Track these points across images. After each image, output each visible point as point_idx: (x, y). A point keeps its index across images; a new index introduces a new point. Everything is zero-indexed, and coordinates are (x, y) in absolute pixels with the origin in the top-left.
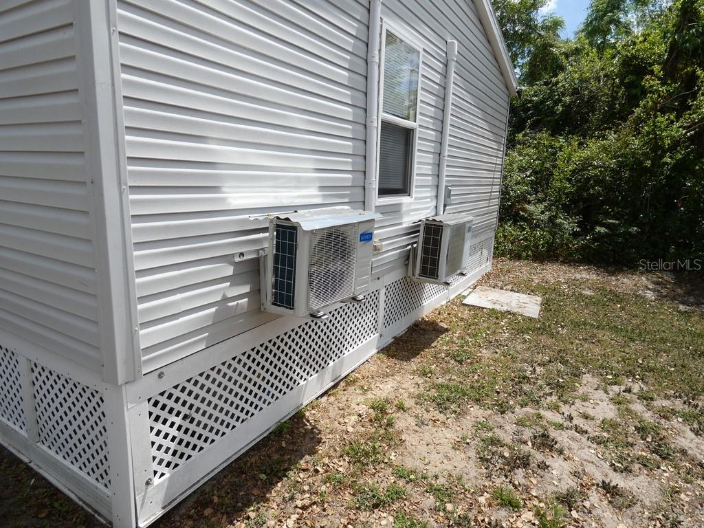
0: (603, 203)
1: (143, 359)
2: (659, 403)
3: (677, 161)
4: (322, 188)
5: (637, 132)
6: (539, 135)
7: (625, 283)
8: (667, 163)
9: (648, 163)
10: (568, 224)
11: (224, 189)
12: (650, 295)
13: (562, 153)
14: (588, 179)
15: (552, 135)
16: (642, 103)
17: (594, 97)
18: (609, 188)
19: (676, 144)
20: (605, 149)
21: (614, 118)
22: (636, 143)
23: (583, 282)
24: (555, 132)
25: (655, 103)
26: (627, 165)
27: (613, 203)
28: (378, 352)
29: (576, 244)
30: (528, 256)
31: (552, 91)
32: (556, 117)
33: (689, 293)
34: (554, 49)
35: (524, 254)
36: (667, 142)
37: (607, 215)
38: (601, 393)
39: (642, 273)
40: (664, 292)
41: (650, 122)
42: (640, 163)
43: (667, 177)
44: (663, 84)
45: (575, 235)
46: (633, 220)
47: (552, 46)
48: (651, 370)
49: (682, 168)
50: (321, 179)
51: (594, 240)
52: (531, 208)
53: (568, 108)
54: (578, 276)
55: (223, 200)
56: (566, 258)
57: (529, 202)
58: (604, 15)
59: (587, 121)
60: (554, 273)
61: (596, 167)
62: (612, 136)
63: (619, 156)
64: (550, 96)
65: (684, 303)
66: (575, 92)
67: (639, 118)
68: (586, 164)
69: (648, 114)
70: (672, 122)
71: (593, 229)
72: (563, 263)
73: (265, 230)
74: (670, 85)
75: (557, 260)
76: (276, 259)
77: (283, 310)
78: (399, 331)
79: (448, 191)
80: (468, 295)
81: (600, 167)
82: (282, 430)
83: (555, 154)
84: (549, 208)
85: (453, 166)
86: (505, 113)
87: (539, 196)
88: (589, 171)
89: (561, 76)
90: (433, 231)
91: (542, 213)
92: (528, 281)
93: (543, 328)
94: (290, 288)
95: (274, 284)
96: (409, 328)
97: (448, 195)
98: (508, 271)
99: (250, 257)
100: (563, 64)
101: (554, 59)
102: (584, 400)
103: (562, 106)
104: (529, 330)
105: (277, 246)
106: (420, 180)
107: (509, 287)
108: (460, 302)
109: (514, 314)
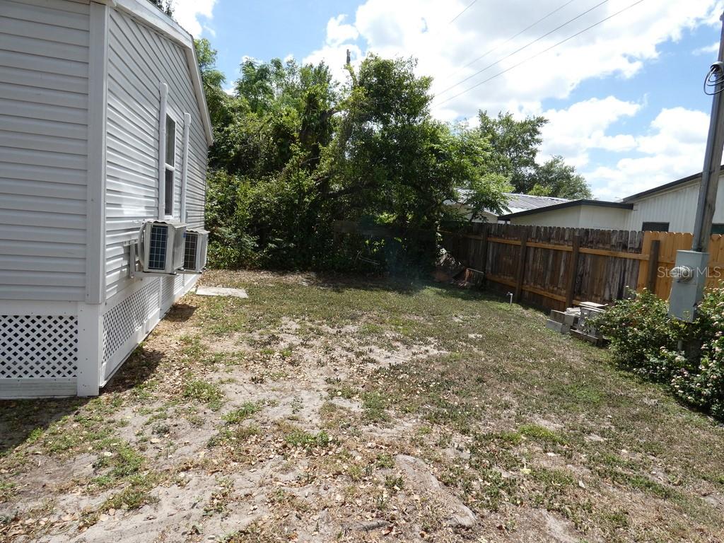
0: (271, 227)
1: (107, 291)
2: (316, 322)
3: (313, 201)
4: (146, 207)
5: (289, 180)
6: (218, 172)
7: (291, 279)
8: (306, 202)
9: (296, 201)
10: (250, 241)
11: (123, 206)
12: (305, 284)
13: (239, 189)
14: (260, 210)
15: (228, 174)
16: (291, 161)
17: (256, 150)
18: (274, 217)
19: (311, 190)
20: (269, 190)
21: (273, 167)
22: (288, 187)
23: (266, 280)
24: (231, 172)
25: (298, 162)
26: (284, 202)
27: (279, 228)
28: (162, 320)
29: (257, 256)
30: (225, 266)
31: (225, 138)
32: (231, 160)
33: (324, 282)
34: (222, 103)
35: (222, 265)
36: (306, 188)
37: (275, 235)
38: (292, 322)
39: (299, 274)
40: (312, 282)
41: (296, 174)
42: (292, 201)
43: (308, 211)
44: (302, 151)
45: (255, 249)
46: (290, 240)
47: (221, 99)
48: (312, 312)
49: (315, 205)
50: (146, 202)
51: (268, 253)
52: (223, 229)
53: (239, 153)
54: (262, 277)
55: (122, 211)
56: (251, 267)
57: (221, 226)
58: (255, 81)
59: (254, 166)
60: (245, 276)
61: (265, 202)
62: (274, 181)
63: (278, 195)
64: (224, 142)
65: (322, 286)
66: (244, 142)
67: (289, 170)
68: (258, 198)
69: (294, 169)
70: (308, 176)
71: (267, 246)
72: (249, 270)
73: (138, 229)
74: (305, 152)
75: (245, 269)
76: (152, 244)
77: (157, 271)
78: (167, 309)
79: (187, 213)
80: (196, 291)
81: (268, 202)
82: (136, 354)
83: (234, 189)
84: (235, 231)
85: (187, 197)
86: (206, 157)
87: (228, 220)
88: (261, 205)
89: (231, 127)
90: (191, 239)
91: (230, 234)
92: (231, 281)
93: (254, 302)
94: (163, 258)
95: (151, 257)
96: (171, 308)
97: (187, 217)
98: (215, 276)
99: (127, 245)
100: (232, 117)
101: (224, 111)
102: (286, 324)
103: (235, 151)
104: (247, 303)
105: (153, 237)
106: (175, 205)
107: (221, 285)
108: (194, 294)
109: (234, 297)
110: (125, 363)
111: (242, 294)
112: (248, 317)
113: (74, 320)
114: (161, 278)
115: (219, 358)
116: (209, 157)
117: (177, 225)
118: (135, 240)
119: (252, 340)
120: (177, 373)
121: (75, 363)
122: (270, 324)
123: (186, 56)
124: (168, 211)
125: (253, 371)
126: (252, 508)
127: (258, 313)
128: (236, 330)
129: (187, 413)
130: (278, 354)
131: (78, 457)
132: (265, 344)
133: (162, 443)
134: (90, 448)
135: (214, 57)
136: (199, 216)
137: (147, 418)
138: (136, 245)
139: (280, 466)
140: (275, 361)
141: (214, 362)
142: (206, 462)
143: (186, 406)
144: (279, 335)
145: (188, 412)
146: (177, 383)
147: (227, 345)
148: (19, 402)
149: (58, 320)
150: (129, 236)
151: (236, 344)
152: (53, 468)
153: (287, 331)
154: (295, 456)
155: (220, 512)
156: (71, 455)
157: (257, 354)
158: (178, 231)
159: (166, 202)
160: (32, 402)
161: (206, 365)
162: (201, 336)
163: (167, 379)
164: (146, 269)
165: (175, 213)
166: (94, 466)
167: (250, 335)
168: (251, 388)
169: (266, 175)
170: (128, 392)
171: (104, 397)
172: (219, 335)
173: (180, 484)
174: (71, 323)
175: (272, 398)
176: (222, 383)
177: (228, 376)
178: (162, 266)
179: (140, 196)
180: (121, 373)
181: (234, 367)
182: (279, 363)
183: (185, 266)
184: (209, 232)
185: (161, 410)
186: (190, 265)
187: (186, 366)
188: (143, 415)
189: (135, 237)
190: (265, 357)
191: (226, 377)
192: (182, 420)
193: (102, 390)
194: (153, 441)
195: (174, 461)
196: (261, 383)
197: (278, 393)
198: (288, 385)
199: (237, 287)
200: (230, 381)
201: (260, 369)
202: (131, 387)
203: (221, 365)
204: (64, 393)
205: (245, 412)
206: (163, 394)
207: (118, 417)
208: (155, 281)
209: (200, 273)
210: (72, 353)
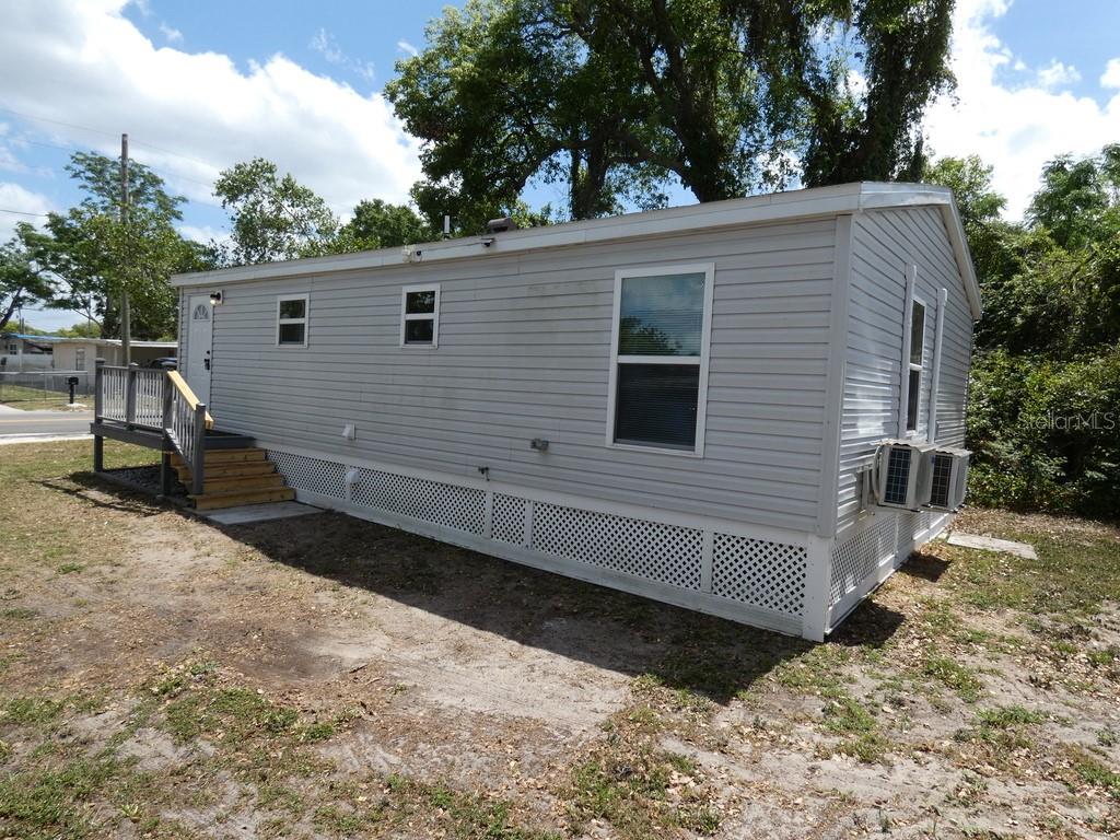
0: (1091, 443)
1: (838, 524)
4: (883, 423)
6: (992, 353)
10: (1050, 467)
11: (857, 426)
13: (1029, 379)
15: (1010, 354)
17: (1063, 314)
20: (1089, 377)
23: (1079, 534)
24: (1015, 350)
28: (897, 571)
29: (1062, 491)
30: (999, 503)
31: (1006, 298)
32: (1015, 331)
34: (1002, 243)
35: (993, 501)
37: (1101, 456)
45: (1059, 481)
47: (999, 239)
50: (884, 417)
51: (1085, 487)
52: (997, 445)
53: (1031, 320)
54: (1070, 528)
55: (857, 432)
56: (1048, 508)
57: (994, 439)
58: (1066, 192)
60: (1034, 522)
61: (1080, 399)
62: (1099, 361)
63: (1108, 386)
64: (1003, 304)
66: (1040, 300)
68: (1067, 392)
71: (1083, 474)
72: (1045, 513)
73: (873, 452)
75: (1037, 511)
76: (891, 471)
77: (895, 505)
78: (904, 558)
79: (938, 425)
80: (948, 538)
81: (1086, 398)
82: (864, 607)
83: (1020, 379)
84: (1019, 447)
85: (939, 401)
86: (971, 332)
87: (1007, 431)
88: (1071, 403)
89: (1017, 278)
90: (942, 463)
91: (1010, 453)
92: (1009, 530)
93: (1046, 568)
94: (904, 490)
95: (888, 487)
96: (909, 558)
97: (937, 429)
98: (981, 519)
99: (860, 471)
100: (1018, 264)
101: (1004, 255)
102: (1108, 614)
103: (1022, 317)
104: (1034, 568)
105: (891, 463)
106: (920, 415)
107: (989, 534)
108: (944, 542)
109: (1010, 555)
110: (852, 614)
111: (1027, 551)
112: (1034, 589)
113: (804, 552)
114: (898, 515)
115: (979, 637)
116: (976, 331)
117: (923, 448)
118: (869, 466)
119: (1036, 626)
120: (916, 643)
121: (801, 600)
122: (1075, 608)
123: (943, 216)
124: (911, 425)
125: (1033, 669)
126: (1011, 821)
127: (1054, 586)
128: (1010, 605)
129: (927, 693)
130: (1084, 656)
131: (807, 697)
132: (1062, 636)
133: (895, 715)
134: (819, 693)
135: (988, 176)
136: (957, 426)
137: (879, 683)
138: (871, 471)
139: (1062, 797)
140: (1078, 664)
141: (969, 641)
142: (951, 751)
143: (927, 685)
144: (1090, 628)
145: (930, 692)
146: (916, 655)
147: (992, 623)
148: (751, 628)
149: (788, 550)
150: (863, 460)
151: (1009, 626)
152: (785, 698)
153: (1109, 625)
154: (1089, 795)
155: (966, 806)
156: (801, 692)
157: (1044, 647)
158: (924, 457)
159: (909, 414)
160: (761, 632)
161: (957, 642)
162: (953, 603)
163: (904, 647)
164: (882, 502)
165: (921, 427)
166: (823, 711)
167: (1036, 617)
168: (1029, 691)
169: (1081, 352)
170: (855, 648)
171: (829, 646)
172: (981, 606)
173: (917, 761)
174: (801, 554)
175: (1064, 715)
176: (980, 671)
177: (992, 665)
178: (902, 500)
179: (876, 411)
180: (846, 625)
181: (1002, 655)
182: (1084, 670)
183: (933, 501)
184: (971, 452)
185: (895, 679)
186: (939, 499)
187: (930, 637)
188: (872, 678)
189: (870, 460)
190: (1058, 653)
191: (987, 665)
192: (921, 698)
193: (827, 638)
194: (885, 709)
195: (909, 737)
196: (1046, 688)
197: (1074, 710)
198: (1096, 705)
199: (1018, 540)
200: (992, 672)
201: (1044, 669)
202: (858, 644)
203: (981, 648)
204: (790, 631)
205: (1013, 716)
206: (897, 662)
207: (845, 671)
208: (890, 517)
209: (955, 512)
210: (799, 589)
